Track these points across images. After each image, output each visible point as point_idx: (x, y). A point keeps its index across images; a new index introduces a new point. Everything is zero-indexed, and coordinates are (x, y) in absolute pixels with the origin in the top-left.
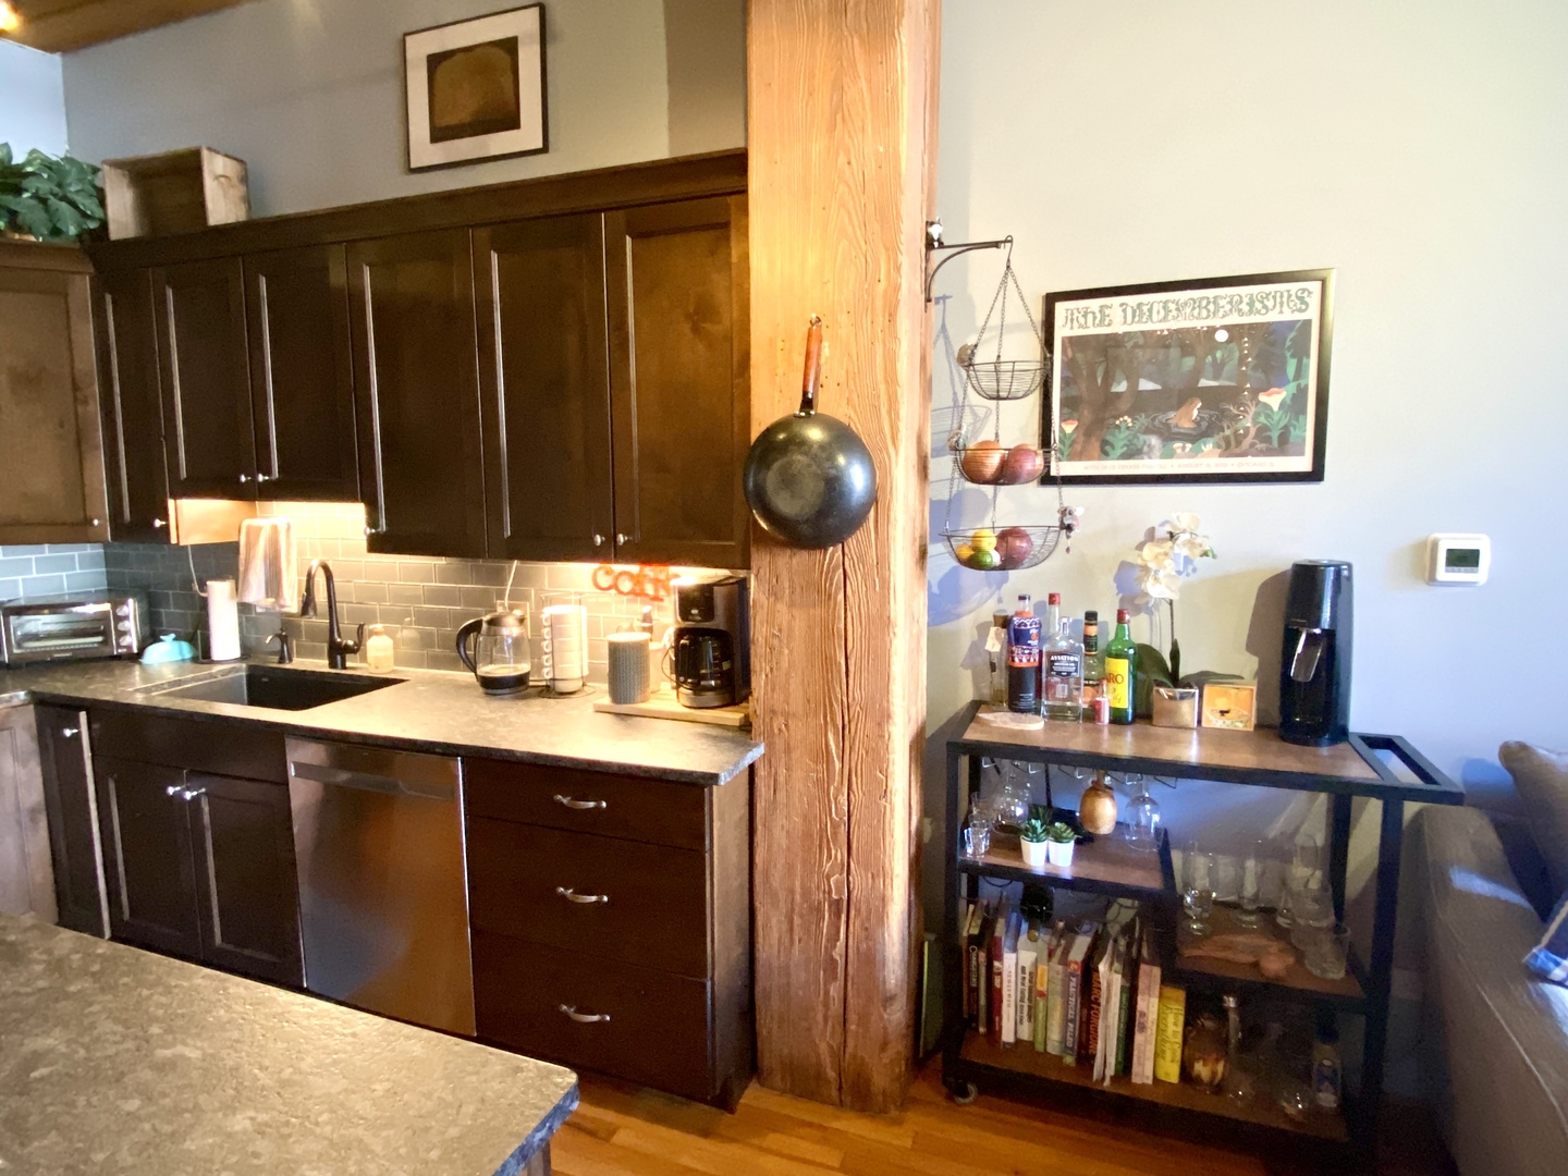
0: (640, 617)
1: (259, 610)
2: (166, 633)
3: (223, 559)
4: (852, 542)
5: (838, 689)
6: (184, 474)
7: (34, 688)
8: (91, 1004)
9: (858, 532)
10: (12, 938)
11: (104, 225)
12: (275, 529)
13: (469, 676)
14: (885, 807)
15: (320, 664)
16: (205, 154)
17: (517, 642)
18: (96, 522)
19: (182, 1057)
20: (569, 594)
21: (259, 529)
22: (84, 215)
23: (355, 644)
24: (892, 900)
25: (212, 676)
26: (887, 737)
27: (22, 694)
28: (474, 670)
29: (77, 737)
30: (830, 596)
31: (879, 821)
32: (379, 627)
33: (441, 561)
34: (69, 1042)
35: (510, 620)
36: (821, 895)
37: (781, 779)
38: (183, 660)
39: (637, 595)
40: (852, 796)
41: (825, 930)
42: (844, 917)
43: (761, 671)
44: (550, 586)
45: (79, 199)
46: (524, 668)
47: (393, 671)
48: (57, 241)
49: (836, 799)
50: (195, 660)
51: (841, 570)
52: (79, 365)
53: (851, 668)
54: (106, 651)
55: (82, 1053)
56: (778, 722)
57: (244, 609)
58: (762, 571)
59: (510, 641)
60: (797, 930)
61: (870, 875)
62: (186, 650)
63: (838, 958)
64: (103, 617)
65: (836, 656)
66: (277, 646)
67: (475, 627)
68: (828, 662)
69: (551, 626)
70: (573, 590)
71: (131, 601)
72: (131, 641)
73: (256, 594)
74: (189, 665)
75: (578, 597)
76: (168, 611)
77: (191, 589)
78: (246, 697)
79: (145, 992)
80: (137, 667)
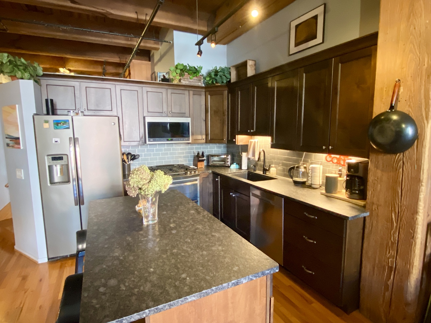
0: (338, 170)
1: (251, 159)
2: (235, 163)
3: (245, 148)
4: (407, 152)
5: (397, 200)
6: (239, 130)
7: (213, 170)
8: (206, 223)
9: (410, 149)
10: (199, 210)
11: (230, 79)
12: (255, 142)
13: (291, 180)
14: (412, 242)
15: (261, 173)
16: (248, 61)
17: (303, 173)
18: (225, 139)
19: (215, 235)
20: (319, 162)
21: (252, 142)
22: (227, 78)
23: (268, 169)
24: (412, 273)
25: (241, 172)
26: (415, 219)
27: (211, 171)
28: (292, 179)
29: (218, 180)
30: (397, 170)
31: (410, 246)
32: (273, 166)
33: (288, 151)
34: (202, 228)
35: (302, 167)
36: (385, 264)
37: (374, 225)
38: (237, 168)
39: (338, 164)
40: (400, 235)
41: (385, 274)
42: (393, 272)
43: (370, 190)
44: (314, 159)
45: (226, 75)
46: (305, 180)
47: (276, 176)
48: (223, 84)
49: (393, 235)
50: (239, 168)
51: (402, 161)
52: (224, 109)
53: (403, 194)
54: (225, 165)
55: (203, 230)
56: (374, 207)
57: (249, 159)
58: (373, 160)
59: (301, 172)
60: (376, 271)
61: (404, 263)
62: (238, 166)
63: (390, 285)
64: (225, 158)
65: (397, 189)
66: (253, 167)
67: (293, 168)
68: (395, 191)
69: (312, 170)
70: (320, 161)
71: (229, 155)
72: (229, 163)
73: (250, 156)
74: (238, 169)
75: (321, 163)
76: (236, 158)
77: (239, 154)
78: (247, 177)
79: (214, 224)
80: (229, 169)
